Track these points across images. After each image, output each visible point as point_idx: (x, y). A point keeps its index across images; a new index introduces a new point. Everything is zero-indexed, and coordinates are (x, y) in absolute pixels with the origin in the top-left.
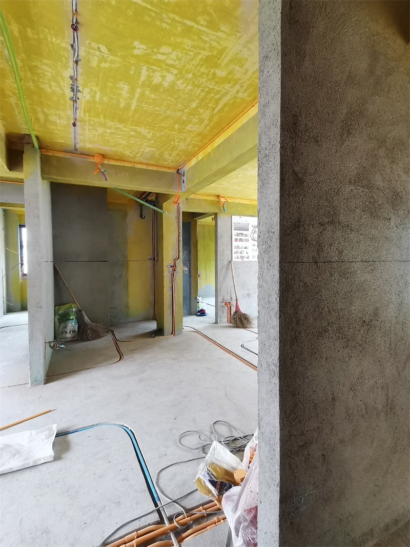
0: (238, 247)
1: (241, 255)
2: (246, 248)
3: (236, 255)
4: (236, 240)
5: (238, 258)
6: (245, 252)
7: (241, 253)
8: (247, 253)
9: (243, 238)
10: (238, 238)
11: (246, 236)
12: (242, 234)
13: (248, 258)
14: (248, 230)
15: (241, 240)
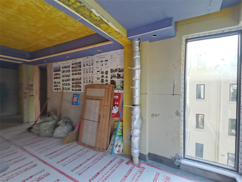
0: (55, 83)
1: (57, 87)
2: (59, 83)
3: (55, 88)
4: (55, 78)
5: (55, 90)
6: (59, 86)
7: (57, 86)
8: (60, 87)
9: (58, 76)
10: (56, 76)
11: (59, 75)
12: (57, 74)
13: (60, 90)
14: (60, 71)
15: (57, 78)
